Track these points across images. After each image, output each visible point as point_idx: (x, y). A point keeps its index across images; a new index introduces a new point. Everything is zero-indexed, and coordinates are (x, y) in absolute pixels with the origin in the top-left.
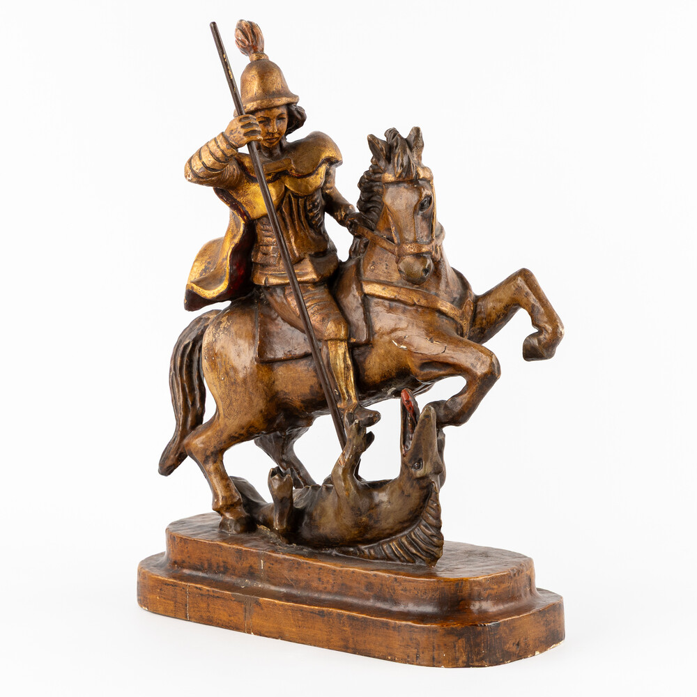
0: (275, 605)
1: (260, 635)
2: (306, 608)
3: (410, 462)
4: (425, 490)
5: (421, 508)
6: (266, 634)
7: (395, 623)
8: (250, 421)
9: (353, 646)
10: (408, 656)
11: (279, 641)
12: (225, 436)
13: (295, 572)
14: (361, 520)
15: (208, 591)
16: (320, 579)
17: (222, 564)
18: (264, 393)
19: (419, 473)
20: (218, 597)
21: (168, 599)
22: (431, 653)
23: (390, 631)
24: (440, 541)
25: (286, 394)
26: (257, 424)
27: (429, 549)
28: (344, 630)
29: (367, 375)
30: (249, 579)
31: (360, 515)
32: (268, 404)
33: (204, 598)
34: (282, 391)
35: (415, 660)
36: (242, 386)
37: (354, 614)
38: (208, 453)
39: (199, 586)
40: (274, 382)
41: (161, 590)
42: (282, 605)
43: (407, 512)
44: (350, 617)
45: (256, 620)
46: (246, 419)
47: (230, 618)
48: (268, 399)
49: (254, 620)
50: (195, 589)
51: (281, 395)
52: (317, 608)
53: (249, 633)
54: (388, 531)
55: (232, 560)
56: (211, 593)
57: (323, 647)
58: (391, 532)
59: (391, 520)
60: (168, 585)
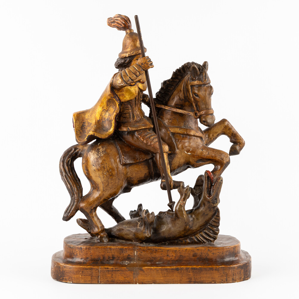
0: (152, 269)
1: (143, 283)
2: (169, 268)
3: (212, 200)
6: (146, 283)
7: (216, 268)
9: (194, 280)
10: (222, 280)
11: (153, 285)
13: (154, 254)
14: (187, 227)
15: (112, 268)
16: (168, 255)
17: (111, 256)
18: (124, 179)
20: (118, 270)
21: (87, 276)
22: (232, 277)
23: (214, 271)
28: (189, 275)
30: (128, 261)
33: (109, 272)
34: (130, 177)
35: (225, 281)
37: (195, 267)
38: (92, 208)
39: (106, 267)
40: (127, 173)
41: (82, 272)
42: (156, 269)
44: (192, 269)
45: (140, 277)
47: (125, 279)
49: (139, 277)
50: (104, 269)
52: (175, 267)
53: (136, 283)
55: (117, 254)
56: (115, 269)
57: (177, 283)
59: (197, 226)
60: (87, 269)
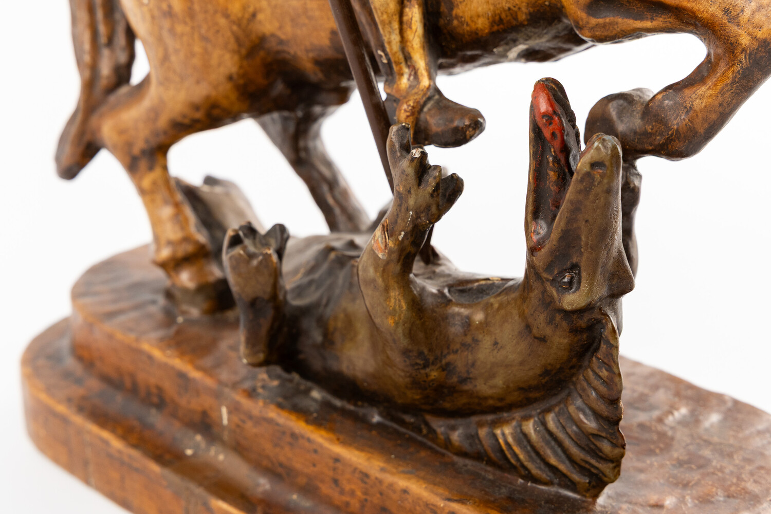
3: (549, 267)
4: (585, 336)
5: (572, 367)
8: (208, 98)
12: (163, 122)
14: (427, 375)
16: (335, 481)
18: (232, 40)
19: (572, 300)
20: (137, 469)
21: (60, 442)
24: (617, 451)
25: (281, 42)
26: (225, 103)
27: (586, 462)
29: (457, 17)
30: (202, 435)
31: (425, 366)
32: (245, 63)
33: (114, 462)
34: (273, 35)
36: (185, 23)
38: (136, 150)
39: (106, 434)
40: (254, 15)
41: (45, 420)
43: (538, 371)
46: (200, 91)
48: (244, 51)
50: (97, 441)
51: (273, 45)
54: (491, 402)
55: (170, 388)
58: (499, 404)
59: (499, 381)
60: (56, 416)
